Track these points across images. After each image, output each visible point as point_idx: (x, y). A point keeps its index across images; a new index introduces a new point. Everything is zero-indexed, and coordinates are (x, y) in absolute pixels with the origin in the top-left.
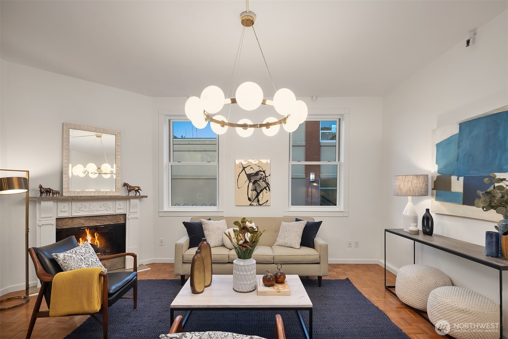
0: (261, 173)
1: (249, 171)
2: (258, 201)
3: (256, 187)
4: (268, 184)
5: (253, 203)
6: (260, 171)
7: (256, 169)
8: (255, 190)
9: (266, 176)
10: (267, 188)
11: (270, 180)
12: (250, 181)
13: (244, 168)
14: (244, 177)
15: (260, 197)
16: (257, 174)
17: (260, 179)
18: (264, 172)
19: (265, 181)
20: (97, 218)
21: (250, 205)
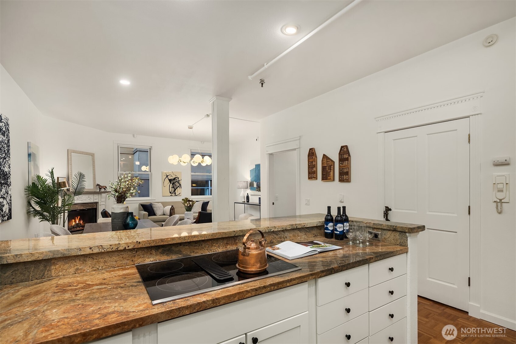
0: (176, 179)
1: (170, 178)
2: (175, 193)
3: (174, 186)
4: (180, 184)
5: (172, 195)
6: (176, 178)
7: (174, 177)
8: (174, 188)
9: (179, 180)
10: (180, 187)
11: (181, 182)
12: (171, 183)
13: (167, 176)
14: (167, 181)
15: (176, 191)
16: (174, 179)
17: (176, 182)
18: (178, 178)
19: (179, 183)
20: (84, 205)
21: (171, 195)
